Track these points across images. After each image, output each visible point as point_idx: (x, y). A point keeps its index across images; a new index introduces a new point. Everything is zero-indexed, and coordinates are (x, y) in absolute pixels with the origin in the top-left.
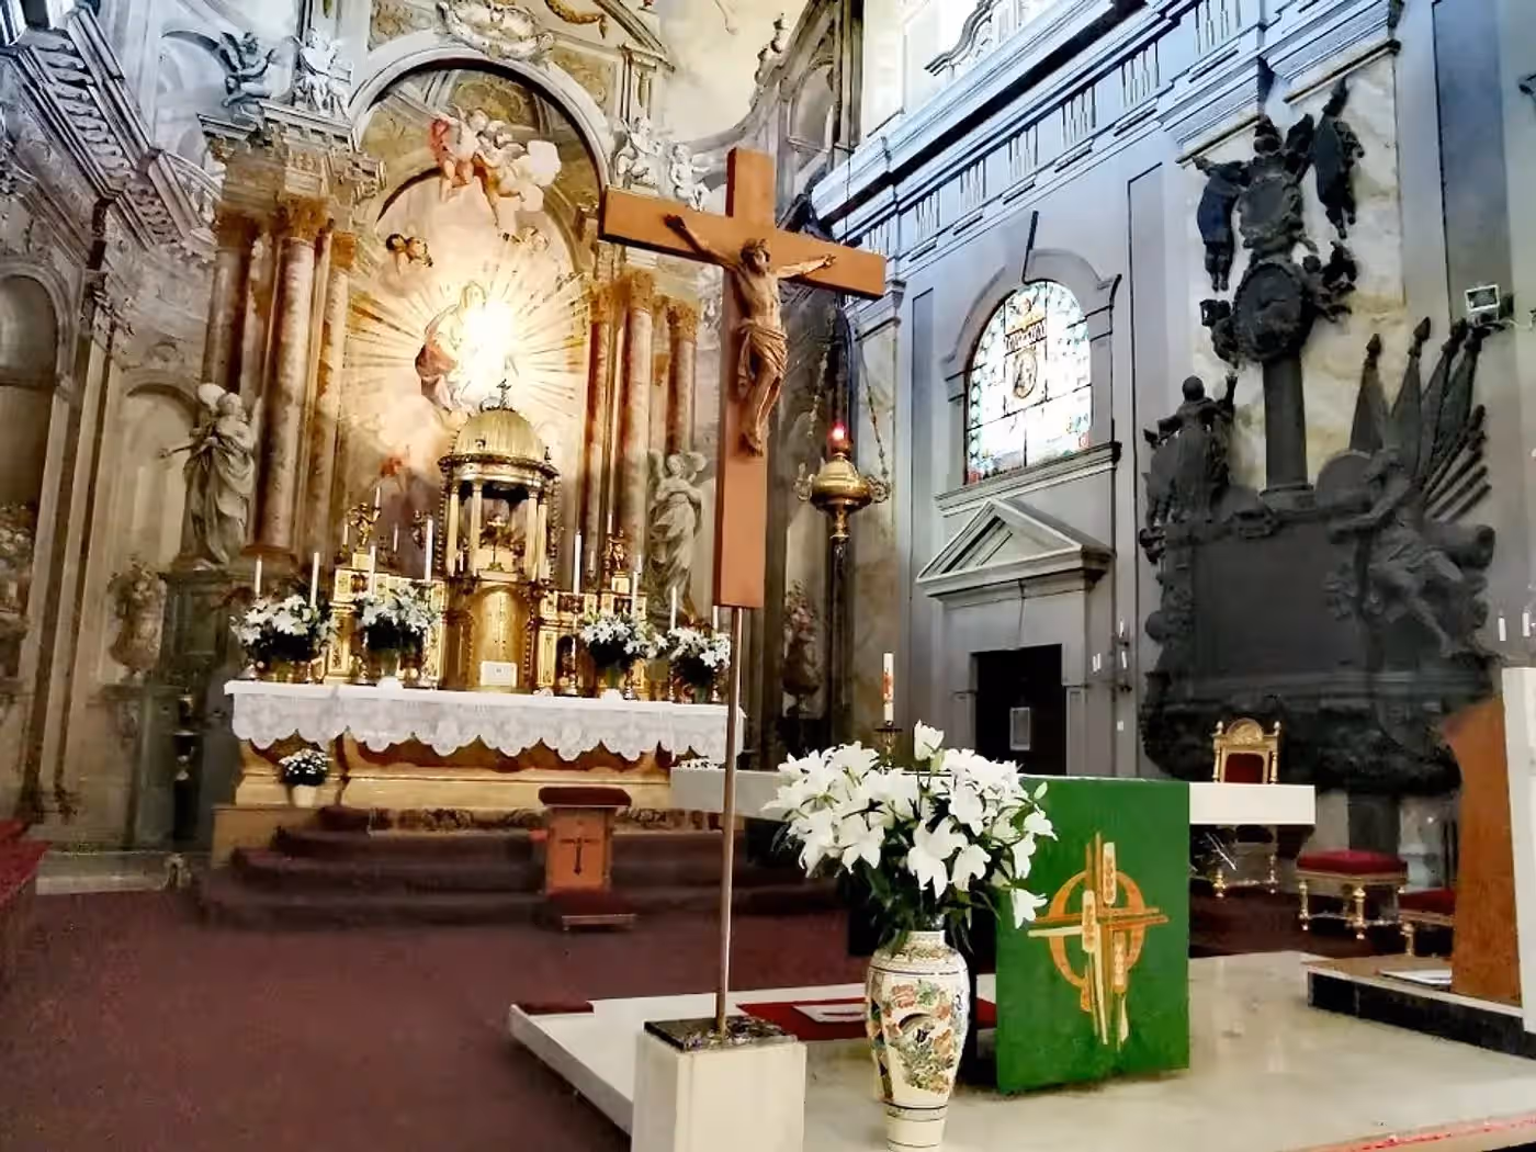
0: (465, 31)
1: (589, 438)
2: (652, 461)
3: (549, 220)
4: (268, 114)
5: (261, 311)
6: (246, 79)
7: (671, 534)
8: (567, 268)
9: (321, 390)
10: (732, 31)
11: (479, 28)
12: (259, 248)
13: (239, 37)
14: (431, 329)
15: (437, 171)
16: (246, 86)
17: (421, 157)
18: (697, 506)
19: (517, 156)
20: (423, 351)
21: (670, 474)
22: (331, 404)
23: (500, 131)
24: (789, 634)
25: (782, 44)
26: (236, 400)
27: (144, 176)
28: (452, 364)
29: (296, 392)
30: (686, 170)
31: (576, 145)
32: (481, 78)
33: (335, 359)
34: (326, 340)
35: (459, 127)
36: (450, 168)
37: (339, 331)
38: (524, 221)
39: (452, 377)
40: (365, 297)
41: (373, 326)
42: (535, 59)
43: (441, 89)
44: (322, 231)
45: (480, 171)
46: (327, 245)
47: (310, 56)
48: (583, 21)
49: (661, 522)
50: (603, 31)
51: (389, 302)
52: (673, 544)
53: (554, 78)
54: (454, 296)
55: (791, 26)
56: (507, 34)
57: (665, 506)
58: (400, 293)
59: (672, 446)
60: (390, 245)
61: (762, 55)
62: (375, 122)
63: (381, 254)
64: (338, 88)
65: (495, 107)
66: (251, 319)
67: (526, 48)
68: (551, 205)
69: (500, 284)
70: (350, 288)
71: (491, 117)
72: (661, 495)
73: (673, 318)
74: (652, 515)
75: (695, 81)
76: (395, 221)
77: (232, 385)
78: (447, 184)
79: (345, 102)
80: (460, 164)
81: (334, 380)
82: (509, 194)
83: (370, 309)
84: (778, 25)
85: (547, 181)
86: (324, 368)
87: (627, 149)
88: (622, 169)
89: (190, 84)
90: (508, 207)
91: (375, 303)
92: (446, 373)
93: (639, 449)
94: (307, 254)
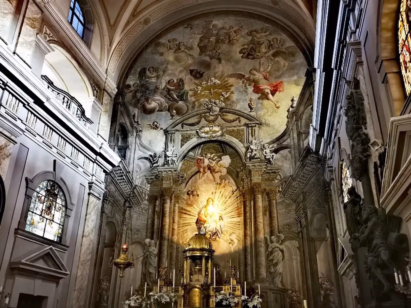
0: (203, 135)
1: (245, 235)
2: (266, 239)
3: (229, 177)
4: (159, 170)
5: (158, 218)
6: (154, 163)
7: (274, 262)
8: (235, 188)
9: (173, 235)
10: (278, 108)
11: (207, 133)
12: (158, 202)
13: (153, 154)
14: (199, 213)
15: (199, 172)
16: (154, 165)
17: (195, 169)
18: (282, 251)
19: (219, 161)
20: (197, 219)
21: (272, 242)
22: (175, 238)
23: (214, 156)
24: (322, 292)
25: (295, 105)
26: (153, 241)
27: (134, 193)
28: (205, 222)
29: (166, 237)
30: (268, 151)
31: (235, 154)
32: (208, 145)
33: (176, 227)
34: (174, 222)
35: (203, 159)
36: (202, 170)
37: (176, 219)
38: (222, 178)
39: (205, 225)
40: (182, 209)
41: (185, 216)
42: (222, 135)
43: (198, 151)
44: (172, 195)
45: (209, 168)
46: (173, 198)
47: (168, 153)
48: (234, 121)
49: (271, 258)
50: (239, 122)
51: (188, 208)
52: (276, 264)
53: (228, 138)
54: (205, 203)
55: (296, 99)
56: (215, 132)
57: (272, 253)
58: (191, 205)
59: (272, 233)
60: (188, 194)
61: (288, 111)
62: (183, 164)
63: (186, 197)
64: (174, 159)
65: (213, 151)
66: (156, 220)
67: (219, 134)
68: (229, 172)
69: (217, 197)
70: (179, 207)
71: (211, 154)
72: (270, 250)
73: (268, 194)
74: (268, 257)
75: (268, 125)
76: (189, 187)
77: (152, 238)
78: (201, 174)
79: (176, 162)
80: (204, 168)
81: (176, 232)
82: (218, 172)
83: (184, 212)
84: (292, 100)
85: (227, 166)
86: (173, 229)
87: (250, 150)
88: (248, 156)
89: (143, 168)
90: (217, 176)
91: (185, 210)
92: (204, 224)
93: (261, 236)
94: (168, 201)
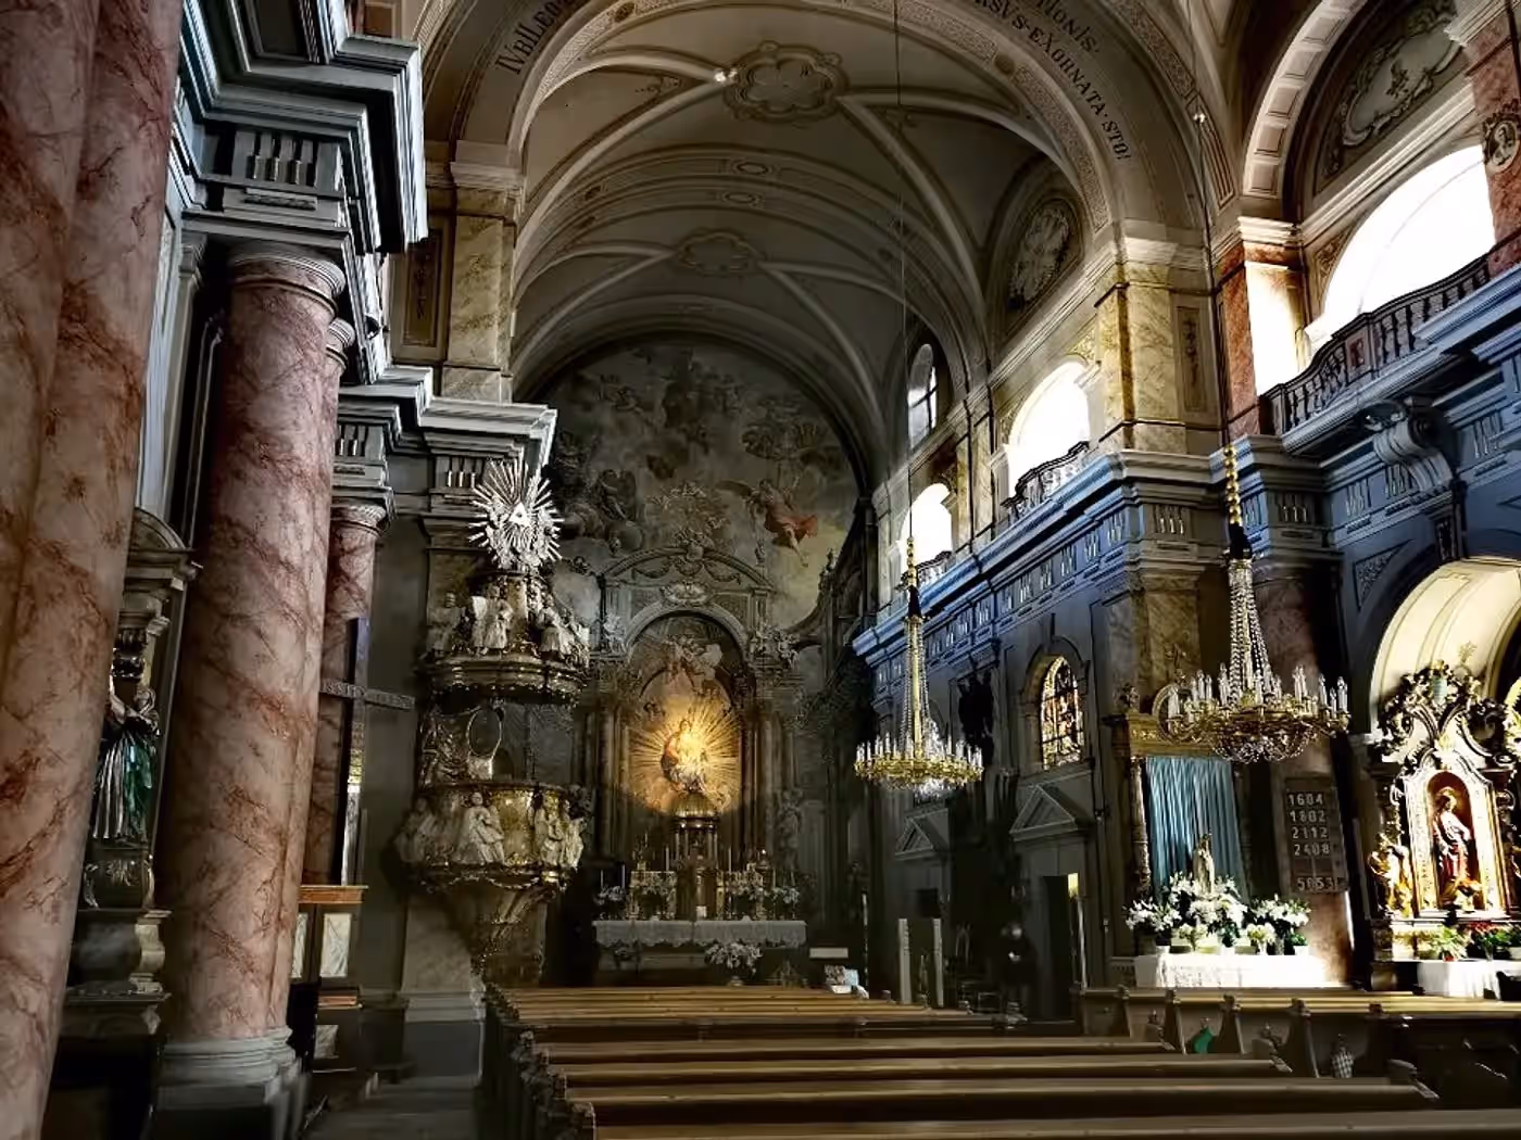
0: (673, 598)
1: (743, 789)
2: (775, 795)
3: (719, 684)
5: (593, 748)
7: (787, 831)
8: (727, 705)
9: (620, 781)
10: (806, 565)
11: (680, 595)
12: (590, 719)
14: (666, 746)
15: (665, 669)
17: (655, 664)
18: (799, 818)
19: (701, 654)
20: (664, 756)
21: (784, 800)
22: (625, 786)
23: (693, 643)
24: (851, 878)
25: (833, 566)
26: (584, 790)
28: (677, 761)
29: (609, 784)
30: (785, 645)
31: (729, 643)
32: (683, 619)
33: (625, 767)
34: (621, 758)
35: (674, 645)
36: (671, 666)
37: (626, 752)
38: (707, 685)
39: (678, 766)
40: (637, 735)
41: (641, 748)
42: (707, 604)
43: (665, 629)
44: (617, 708)
45: (684, 665)
46: (619, 714)
47: (606, 626)
48: (730, 579)
49: (782, 825)
50: (739, 581)
51: (647, 735)
52: (789, 835)
53: (718, 612)
54: (676, 729)
55: (836, 555)
56: (692, 595)
57: (783, 818)
58: (652, 730)
59: (784, 788)
60: (646, 708)
61: (822, 575)
62: (636, 652)
63: (641, 713)
64: (619, 639)
65: (688, 632)
66: (588, 752)
67: (703, 599)
68: (719, 675)
70: (630, 732)
71: (688, 637)
72: (780, 812)
73: (782, 722)
74: (776, 824)
75: (787, 596)
76: (647, 696)
77: (582, 784)
78: (670, 674)
79: (622, 645)
80: (675, 663)
81: (626, 776)
82: (699, 673)
83: (639, 740)
84: (830, 556)
85: (716, 663)
86: (621, 771)
87: (755, 640)
88: (752, 650)
90: (699, 680)
91: (641, 737)
92: (674, 765)
93: (769, 789)
94: (611, 719)
